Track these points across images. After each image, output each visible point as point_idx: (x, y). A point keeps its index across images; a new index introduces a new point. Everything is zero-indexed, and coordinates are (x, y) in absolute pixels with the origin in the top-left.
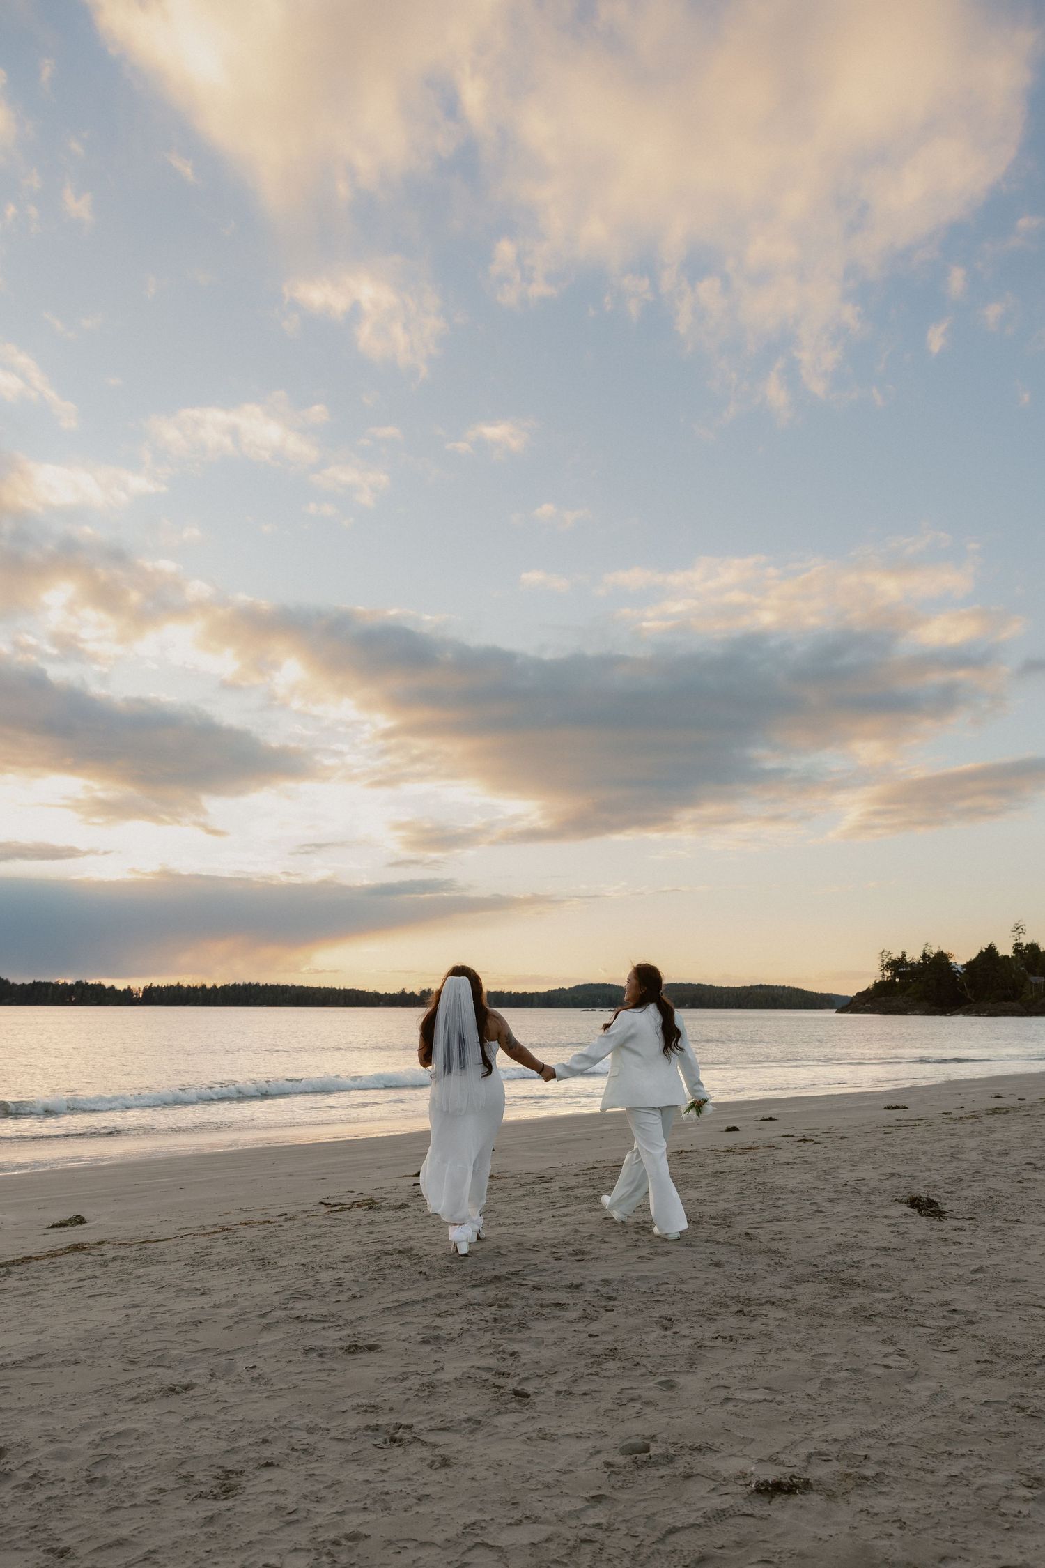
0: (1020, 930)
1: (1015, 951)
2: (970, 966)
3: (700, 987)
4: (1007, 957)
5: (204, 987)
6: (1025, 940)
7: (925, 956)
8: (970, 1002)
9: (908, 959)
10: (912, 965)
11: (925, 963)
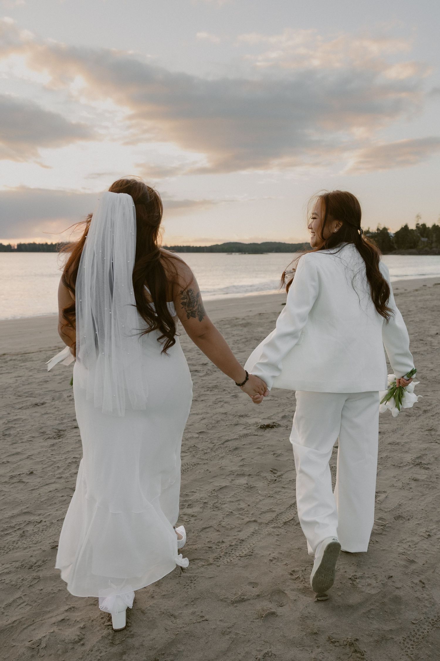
0: (419, 217)
1: (417, 227)
2: (397, 234)
3: (280, 243)
4: (412, 230)
5: (46, 244)
6: (421, 222)
7: (378, 229)
8: (395, 249)
9: (371, 231)
10: (372, 233)
11: (378, 233)
